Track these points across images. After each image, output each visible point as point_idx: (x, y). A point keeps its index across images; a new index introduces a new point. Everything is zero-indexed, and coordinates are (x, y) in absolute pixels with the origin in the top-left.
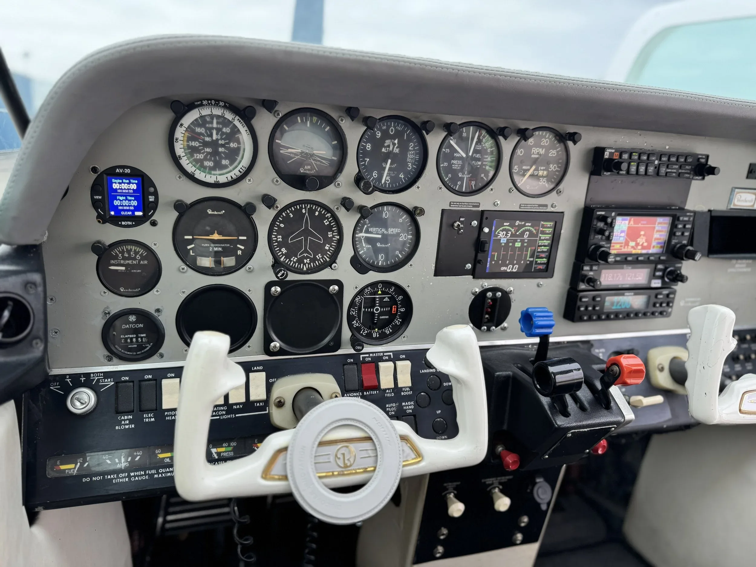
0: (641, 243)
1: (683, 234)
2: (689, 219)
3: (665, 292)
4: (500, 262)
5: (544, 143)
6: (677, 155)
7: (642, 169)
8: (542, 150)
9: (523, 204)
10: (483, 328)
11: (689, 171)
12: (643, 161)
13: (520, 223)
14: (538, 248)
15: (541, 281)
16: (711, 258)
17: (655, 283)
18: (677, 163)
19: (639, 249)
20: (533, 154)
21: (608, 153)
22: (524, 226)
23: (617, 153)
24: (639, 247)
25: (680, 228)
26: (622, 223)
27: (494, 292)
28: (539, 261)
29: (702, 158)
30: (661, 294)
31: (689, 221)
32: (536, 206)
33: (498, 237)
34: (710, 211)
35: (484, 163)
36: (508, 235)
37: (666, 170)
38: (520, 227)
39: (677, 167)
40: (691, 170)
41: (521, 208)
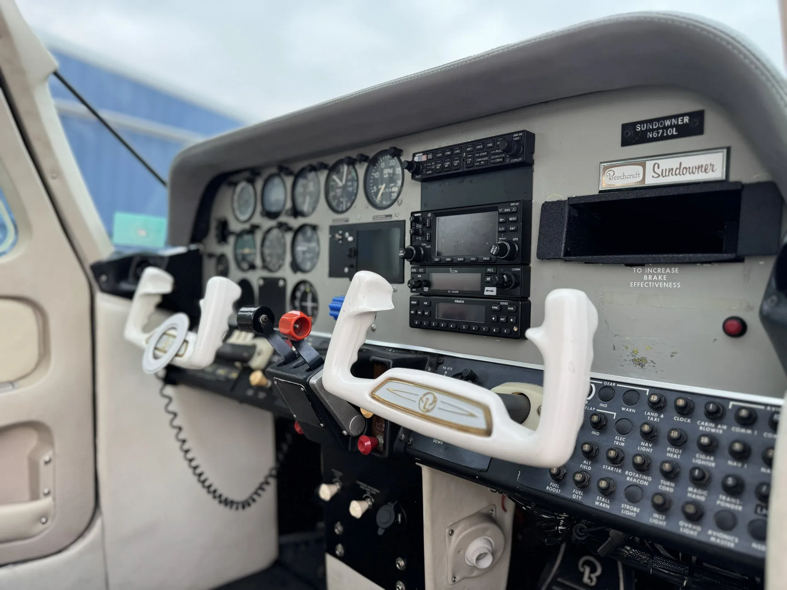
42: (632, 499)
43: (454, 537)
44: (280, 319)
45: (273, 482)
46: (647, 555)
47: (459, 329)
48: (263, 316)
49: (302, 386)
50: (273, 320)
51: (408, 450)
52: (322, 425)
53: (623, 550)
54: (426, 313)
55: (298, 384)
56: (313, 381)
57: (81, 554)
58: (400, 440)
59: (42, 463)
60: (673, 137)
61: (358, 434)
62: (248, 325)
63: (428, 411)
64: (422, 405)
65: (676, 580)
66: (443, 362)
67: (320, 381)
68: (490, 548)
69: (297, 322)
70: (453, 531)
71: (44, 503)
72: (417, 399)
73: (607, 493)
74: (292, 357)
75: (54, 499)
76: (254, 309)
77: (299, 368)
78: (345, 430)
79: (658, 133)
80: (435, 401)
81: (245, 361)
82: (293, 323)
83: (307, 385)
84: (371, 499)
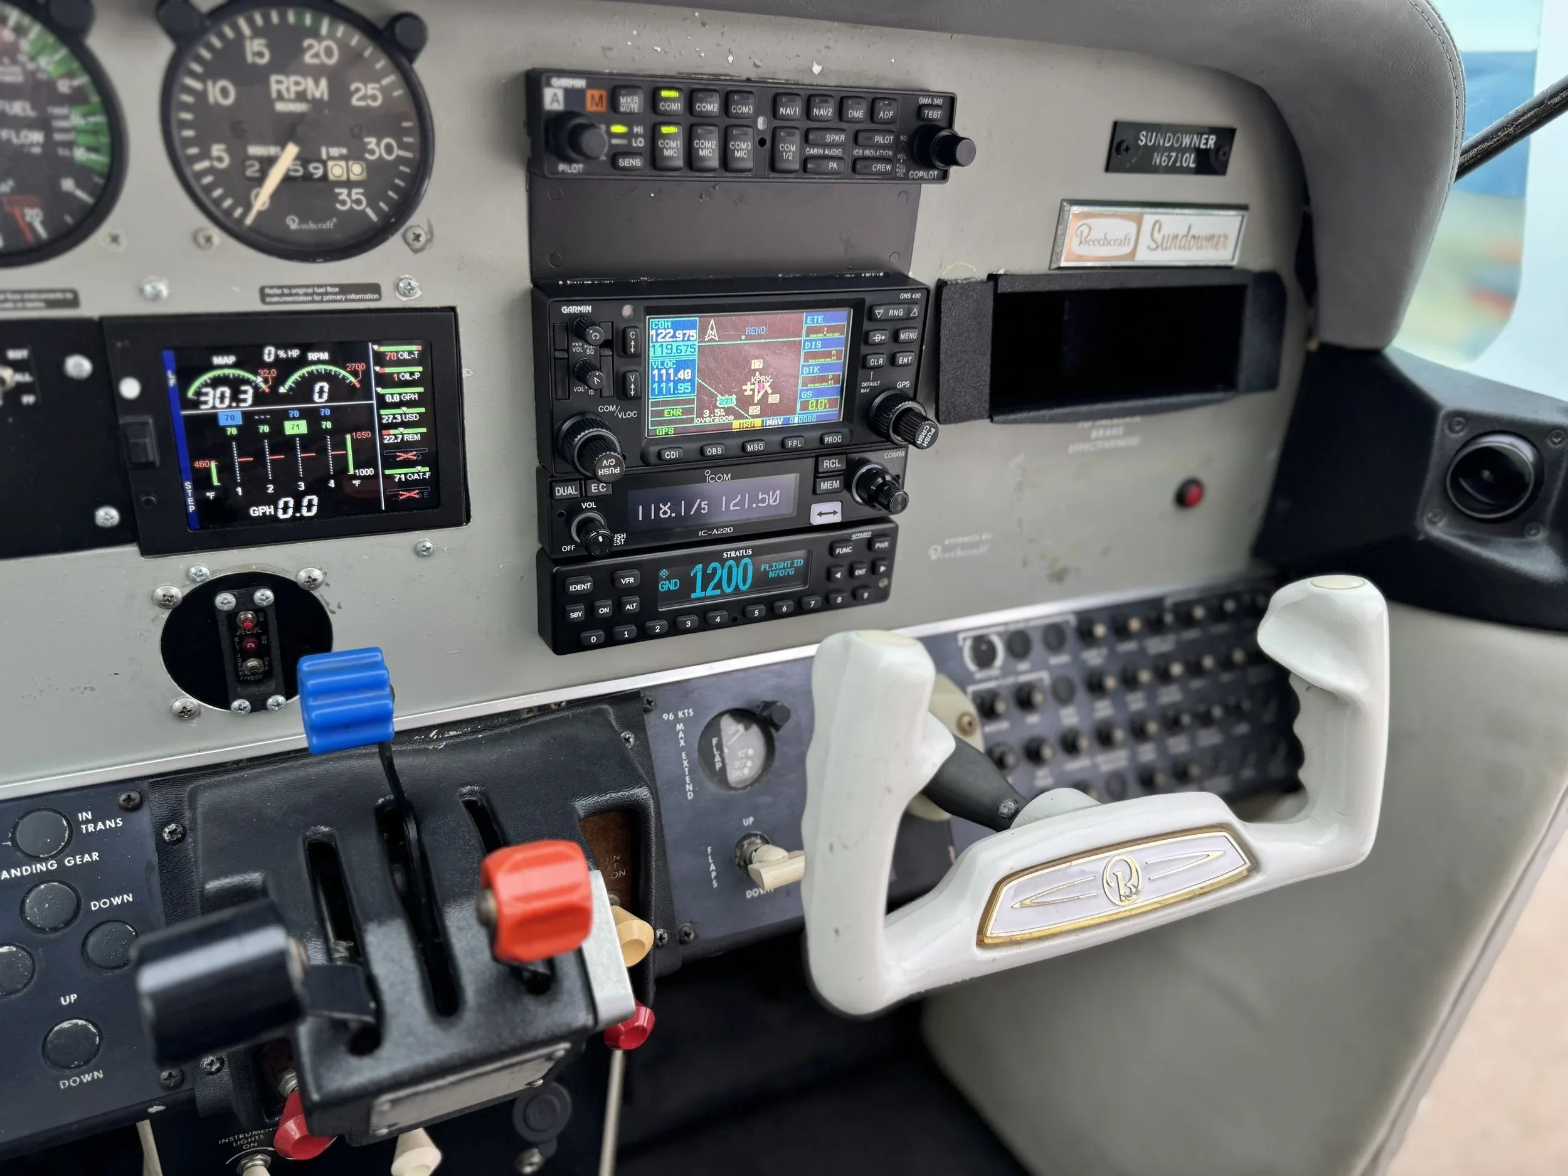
0: (757, 398)
1: (892, 360)
2: (910, 311)
3: (861, 534)
4: (239, 490)
5: (317, 55)
6: (838, 96)
7: (708, 149)
8: (317, 83)
9: (271, 287)
10: (236, 704)
11: (890, 153)
12: (706, 120)
13: (282, 354)
14: (384, 432)
15: (427, 538)
16: (998, 422)
17: (820, 514)
18: (844, 125)
19: (754, 417)
20: (280, 97)
21: (560, 95)
22: (302, 362)
23: (596, 93)
24: (755, 410)
25: (881, 344)
26: (674, 336)
27: (242, 591)
28: (399, 474)
29: (931, 106)
30: (846, 541)
31: (907, 318)
32: (329, 289)
33: (203, 407)
34: (993, 278)
35: (58, 137)
36: (242, 396)
37: (802, 150)
38: (285, 368)
39: (842, 138)
40: (896, 146)
41: (268, 299)
54: (629, 607)
60: (1186, 171)
79: (1169, 157)
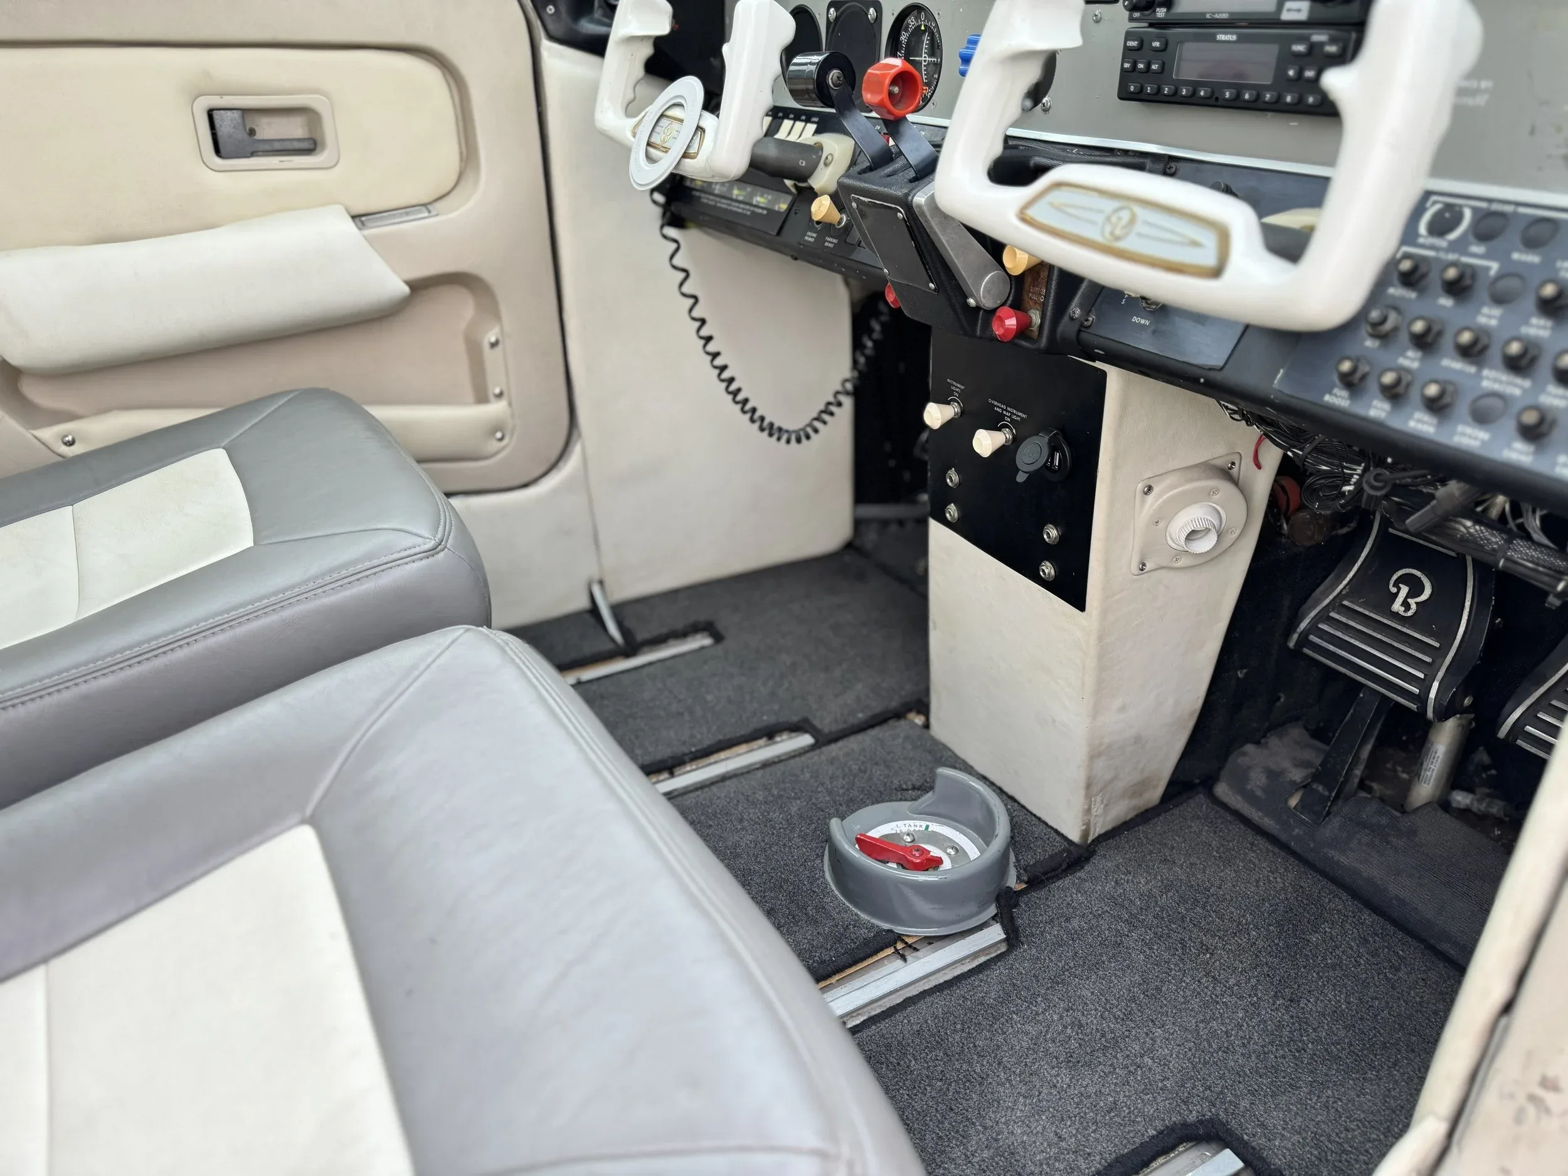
17: (1290, 10)
30: (1303, 41)
42: (1481, 417)
43: (1151, 497)
44: (864, 75)
45: (848, 402)
46: (1502, 538)
47: (1217, 99)
48: (835, 71)
49: (900, 209)
50: (852, 79)
51: (1084, 335)
52: (932, 285)
53: (1458, 526)
54: (1154, 67)
55: (893, 206)
56: (920, 199)
57: (555, 491)
58: (1072, 319)
59: (486, 346)
61: (996, 306)
62: (807, 91)
63: (1118, 239)
64: (1108, 229)
65: (1546, 579)
66: (1176, 170)
67: (932, 198)
68: (1216, 523)
69: (894, 82)
70: (1150, 488)
71: (495, 409)
72: (1100, 219)
73: (1437, 406)
74: (885, 158)
75: (510, 404)
76: (817, 58)
77: (895, 176)
78: (973, 296)
80: (1132, 221)
81: (801, 176)
82: (888, 81)
83: (909, 207)
84: (1012, 430)
